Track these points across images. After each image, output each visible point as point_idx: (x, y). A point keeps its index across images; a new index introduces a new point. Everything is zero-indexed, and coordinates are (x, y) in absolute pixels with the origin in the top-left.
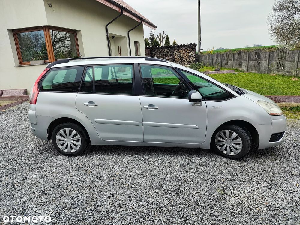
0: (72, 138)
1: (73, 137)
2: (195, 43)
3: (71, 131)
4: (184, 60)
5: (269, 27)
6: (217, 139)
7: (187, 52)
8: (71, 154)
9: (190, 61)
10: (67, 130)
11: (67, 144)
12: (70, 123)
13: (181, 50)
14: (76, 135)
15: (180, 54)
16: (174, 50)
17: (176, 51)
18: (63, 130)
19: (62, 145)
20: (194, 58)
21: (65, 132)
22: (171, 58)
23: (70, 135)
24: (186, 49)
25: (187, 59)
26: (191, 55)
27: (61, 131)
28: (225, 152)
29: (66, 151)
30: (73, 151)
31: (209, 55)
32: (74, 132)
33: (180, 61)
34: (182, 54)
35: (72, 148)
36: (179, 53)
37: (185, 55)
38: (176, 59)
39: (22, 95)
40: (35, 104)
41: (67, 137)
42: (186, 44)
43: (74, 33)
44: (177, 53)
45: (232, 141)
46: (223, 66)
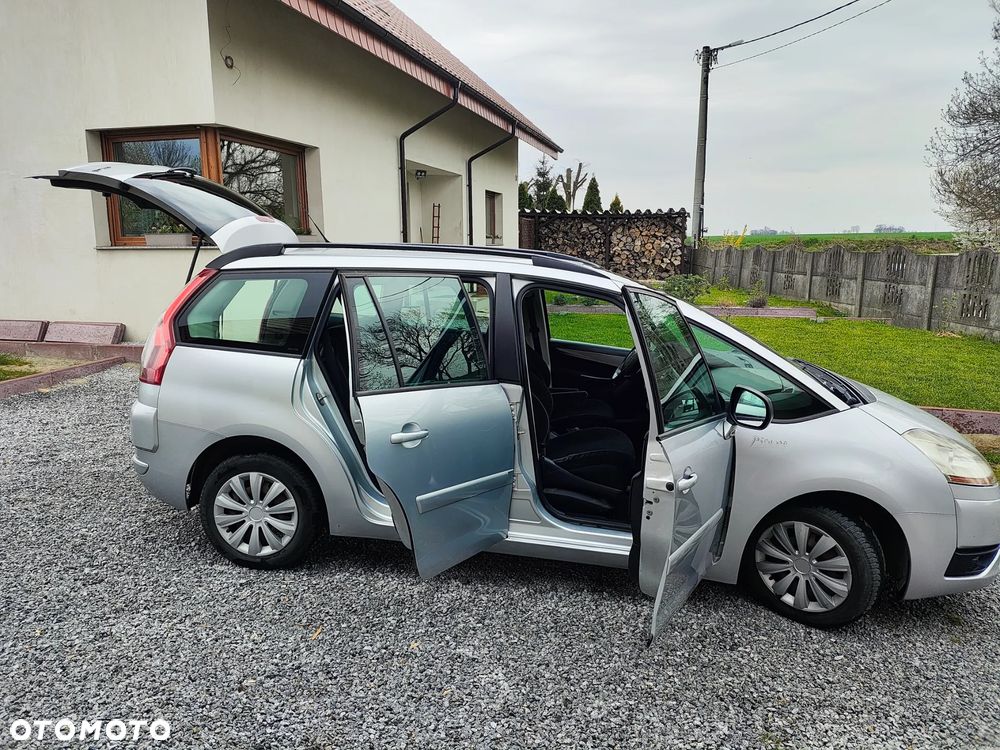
0: (267, 508)
1: (271, 504)
2: (683, 209)
3: (266, 485)
4: (645, 263)
5: (932, 172)
6: (762, 549)
7: (655, 236)
8: (259, 560)
9: (664, 266)
10: (255, 478)
11: (251, 527)
12: (265, 456)
13: (638, 228)
14: (282, 497)
15: (633, 241)
16: (615, 228)
17: (620, 230)
18: (240, 478)
19: (233, 528)
20: (679, 258)
21: (246, 483)
22: (602, 252)
23: (262, 496)
24: (653, 227)
25: (653, 260)
26: (668, 246)
27: (235, 482)
28: (789, 599)
29: (244, 548)
30: (267, 551)
31: (729, 252)
32: (278, 487)
33: (632, 263)
34: (638, 243)
35: (263, 542)
36: (630, 239)
37: (649, 246)
38: (619, 255)
39: (109, 343)
40: (159, 383)
41: (252, 502)
42: (654, 211)
43: (295, 154)
44: (624, 239)
45: (815, 562)
46: (775, 293)
